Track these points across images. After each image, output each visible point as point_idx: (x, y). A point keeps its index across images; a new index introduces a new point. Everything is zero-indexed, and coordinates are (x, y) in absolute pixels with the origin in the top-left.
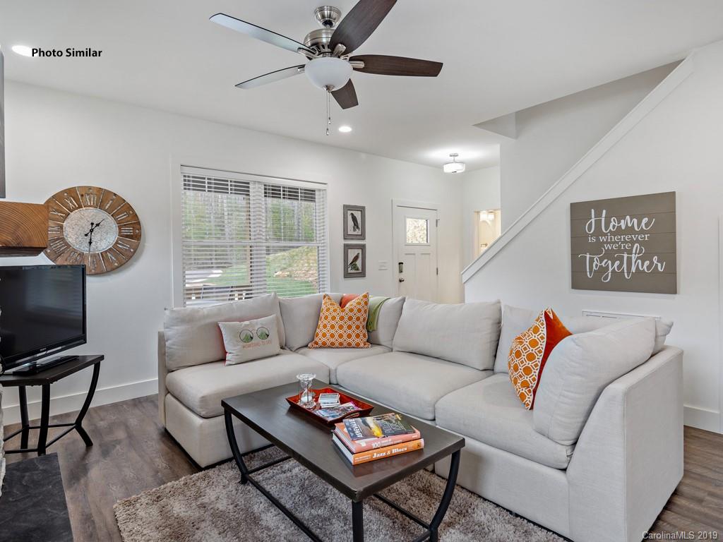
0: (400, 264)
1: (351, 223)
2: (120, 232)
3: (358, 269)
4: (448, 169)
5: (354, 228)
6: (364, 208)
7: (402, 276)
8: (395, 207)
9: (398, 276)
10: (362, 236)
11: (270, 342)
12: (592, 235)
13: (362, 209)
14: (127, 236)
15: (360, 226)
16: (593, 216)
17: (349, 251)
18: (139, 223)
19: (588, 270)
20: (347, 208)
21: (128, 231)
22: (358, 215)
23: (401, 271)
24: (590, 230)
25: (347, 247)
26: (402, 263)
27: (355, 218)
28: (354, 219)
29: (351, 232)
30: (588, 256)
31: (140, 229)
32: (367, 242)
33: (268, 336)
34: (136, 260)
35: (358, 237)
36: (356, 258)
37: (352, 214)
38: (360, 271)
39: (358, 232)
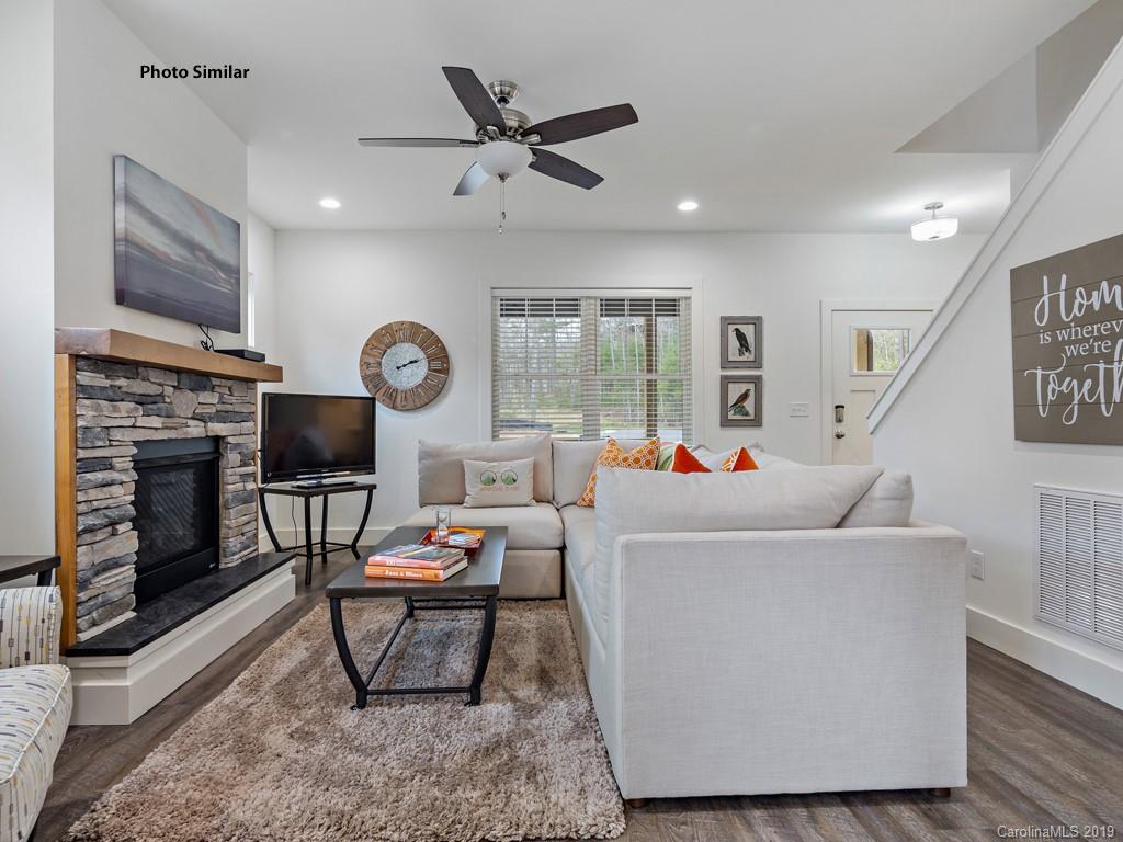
0: (837, 407)
1: (734, 343)
2: (429, 367)
3: (747, 414)
4: (921, 233)
5: (740, 350)
6: (759, 319)
7: (840, 429)
8: (827, 312)
9: (831, 427)
10: (757, 363)
11: (516, 489)
12: (1045, 329)
13: (756, 322)
14: (436, 371)
15: (752, 348)
16: (1046, 291)
17: (731, 385)
18: (447, 357)
19: (1040, 403)
20: (726, 321)
21: (437, 365)
22: (748, 331)
23: (839, 420)
24: (1041, 319)
25: (726, 382)
26: (843, 407)
27: (743, 337)
28: (741, 337)
29: (734, 355)
30: (1039, 372)
31: (448, 363)
32: (766, 373)
33: (515, 481)
34: (446, 395)
35: (748, 365)
36: (744, 396)
37: (737, 330)
38: (752, 417)
39: (748, 357)
